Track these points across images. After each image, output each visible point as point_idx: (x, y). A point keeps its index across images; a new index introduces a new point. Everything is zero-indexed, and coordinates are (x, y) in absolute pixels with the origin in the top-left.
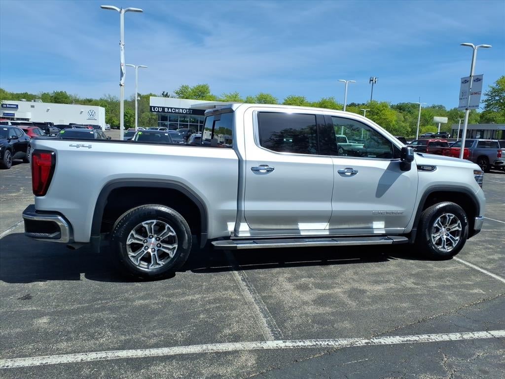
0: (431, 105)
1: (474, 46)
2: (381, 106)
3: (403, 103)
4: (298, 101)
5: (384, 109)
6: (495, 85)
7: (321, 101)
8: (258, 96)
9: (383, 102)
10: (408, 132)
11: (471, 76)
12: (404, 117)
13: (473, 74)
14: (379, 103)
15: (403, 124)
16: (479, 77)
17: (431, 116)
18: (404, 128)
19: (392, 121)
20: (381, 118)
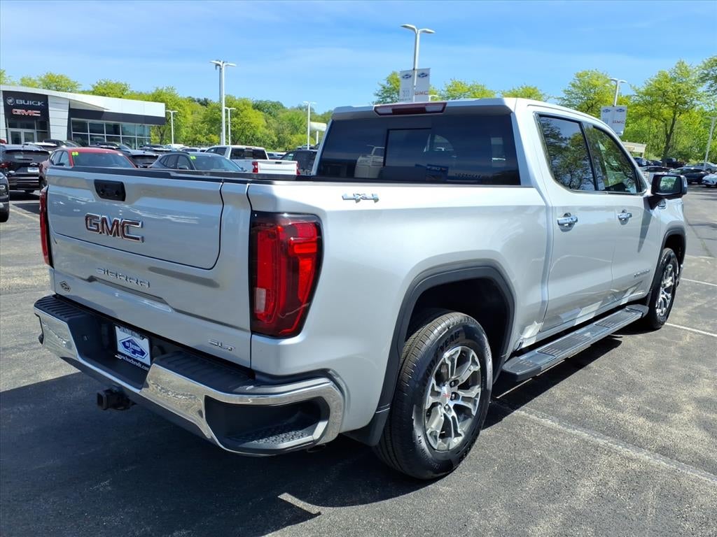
0: (296, 106)
1: (416, 30)
2: (241, 103)
3: (261, 101)
4: (117, 91)
5: (245, 109)
6: (385, 83)
7: (153, 91)
8: (43, 77)
9: (242, 97)
10: (273, 142)
11: (414, 69)
12: (266, 121)
13: (416, 68)
14: (237, 98)
15: (267, 131)
16: (425, 72)
17: (301, 121)
18: (268, 137)
19: (258, 127)
20: (242, 122)
